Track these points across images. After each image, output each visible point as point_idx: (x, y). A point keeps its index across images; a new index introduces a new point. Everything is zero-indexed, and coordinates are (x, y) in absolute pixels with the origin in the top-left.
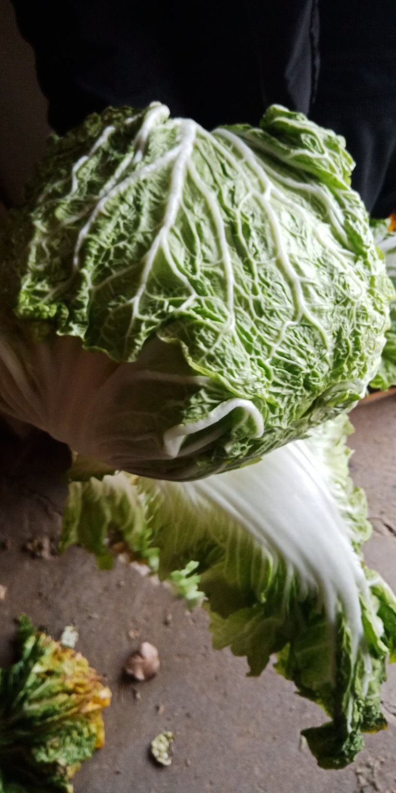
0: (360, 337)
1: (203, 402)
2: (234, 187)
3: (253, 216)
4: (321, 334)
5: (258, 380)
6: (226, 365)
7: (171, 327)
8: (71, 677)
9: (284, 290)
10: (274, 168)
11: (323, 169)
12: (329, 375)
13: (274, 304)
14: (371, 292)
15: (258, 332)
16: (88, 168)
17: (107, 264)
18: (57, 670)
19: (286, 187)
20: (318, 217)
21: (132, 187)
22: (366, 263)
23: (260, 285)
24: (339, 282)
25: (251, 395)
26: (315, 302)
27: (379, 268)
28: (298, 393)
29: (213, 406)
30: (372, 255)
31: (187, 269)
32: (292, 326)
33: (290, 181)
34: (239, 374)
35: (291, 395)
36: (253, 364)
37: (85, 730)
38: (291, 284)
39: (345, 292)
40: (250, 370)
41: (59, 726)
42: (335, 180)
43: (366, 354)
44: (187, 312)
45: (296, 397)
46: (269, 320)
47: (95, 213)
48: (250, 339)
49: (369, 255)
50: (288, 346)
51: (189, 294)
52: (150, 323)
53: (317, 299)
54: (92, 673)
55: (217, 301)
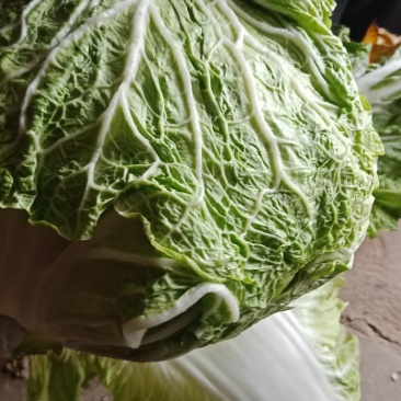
0: (346, 202)
1: (169, 289)
2: (202, 35)
3: (224, 68)
4: (302, 202)
5: (231, 260)
6: (194, 245)
7: (131, 198)
9: (259, 153)
10: (247, 11)
11: (302, 11)
12: (312, 246)
13: (249, 169)
14: (356, 149)
15: (231, 203)
16: (39, 12)
17: (58, 125)
19: (261, 32)
20: (296, 66)
21: (88, 34)
22: (350, 117)
23: (232, 147)
24: (321, 140)
25: (223, 277)
26: (294, 165)
27: (365, 120)
28: (278, 268)
29: (180, 293)
30: (357, 107)
31: (149, 131)
32: (270, 194)
34: (209, 255)
35: (270, 271)
36: (226, 241)
38: (267, 146)
39: (328, 153)
40: (223, 248)
42: (315, 23)
43: (353, 220)
44: (149, 182)
45: (276, 272)
46: (243, 188)
47: (46, 65)
48: (223, 212)
49: (354, 107)
50: (266, 217)
51: (152, 160)
52: (106, 195)
53: (297, 161)
55: (184, 168)
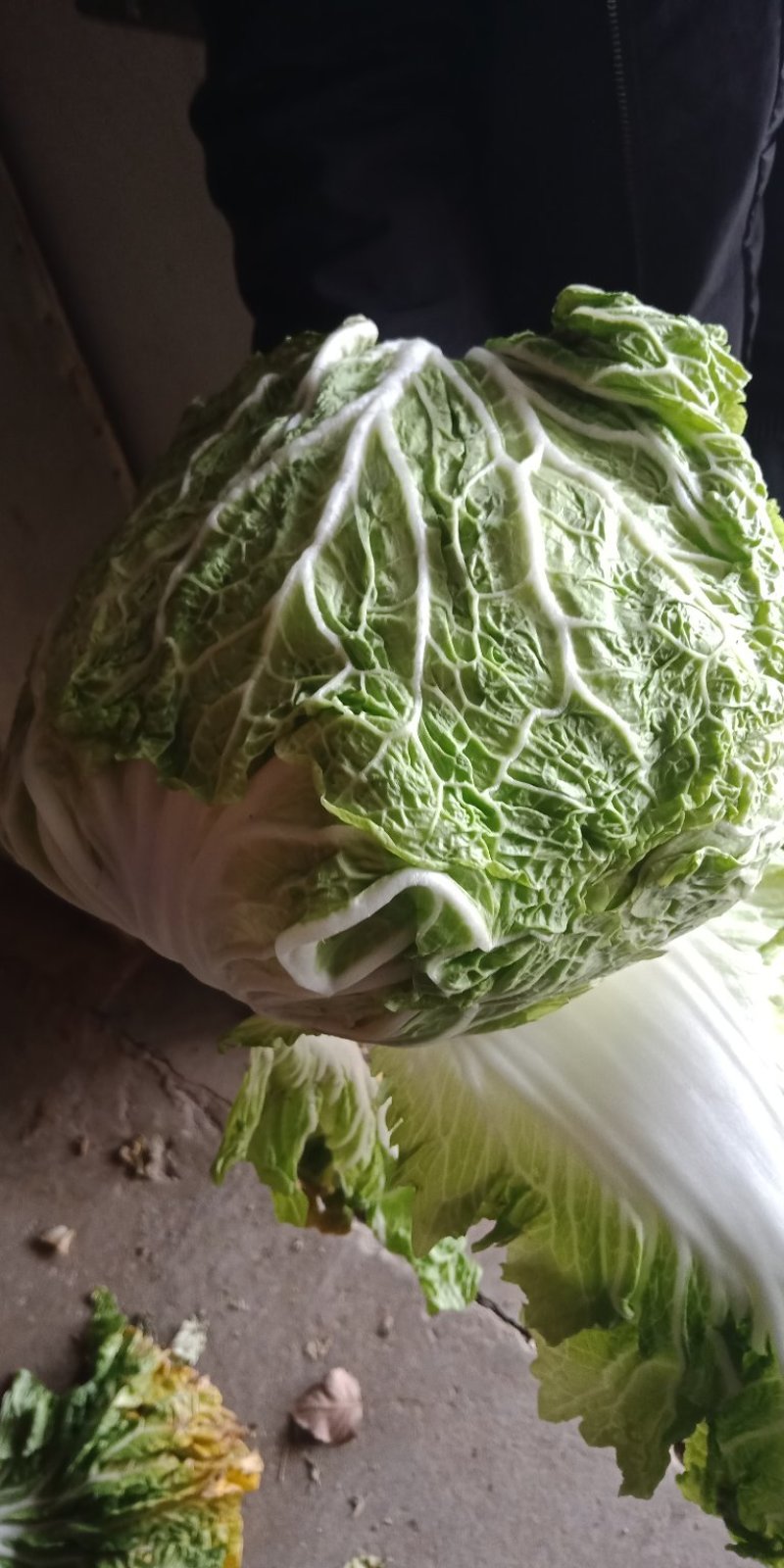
0: (718, 733)
1: (343, 877)
3: (488, 506)
4: (616, 732)
5: (459, 831)
6: (389, 804)
7: (300, 732)
8: (187, 1424)
10: (565, 409)
11: (662, 394)
12: (648, 817)
13: (509, 675)
14: (758, 637)
15: (471, 734)
18: (159, 1407)
20: (646, 494)
21: (273, 477)
22: (746, 580)
23: (482, 640)
24: (664, 619)
25: (444, 861)
26: (601, 665)
28: (576, 857)
29: (362, 886)
30: (766, 558)
31: (342, 621)
32: (549, 718)
33: (597, 431)
34: (412, 821)
35: (559, 861)
36: (451, 798)
37: (206, 1534)
39: (677, 641)
41: (156, 1521)
43: (744, 770)
44: (326, 702)
45: (572, 864)
46: (496, 708)
47: (203, 532)
48: (450, 749)
49: (757, 559)
50: (540, 761)
51: (341, 667)
52: (264, 728)
53: (607, 660)
54: (229, 1421)
55: (390, 678)
